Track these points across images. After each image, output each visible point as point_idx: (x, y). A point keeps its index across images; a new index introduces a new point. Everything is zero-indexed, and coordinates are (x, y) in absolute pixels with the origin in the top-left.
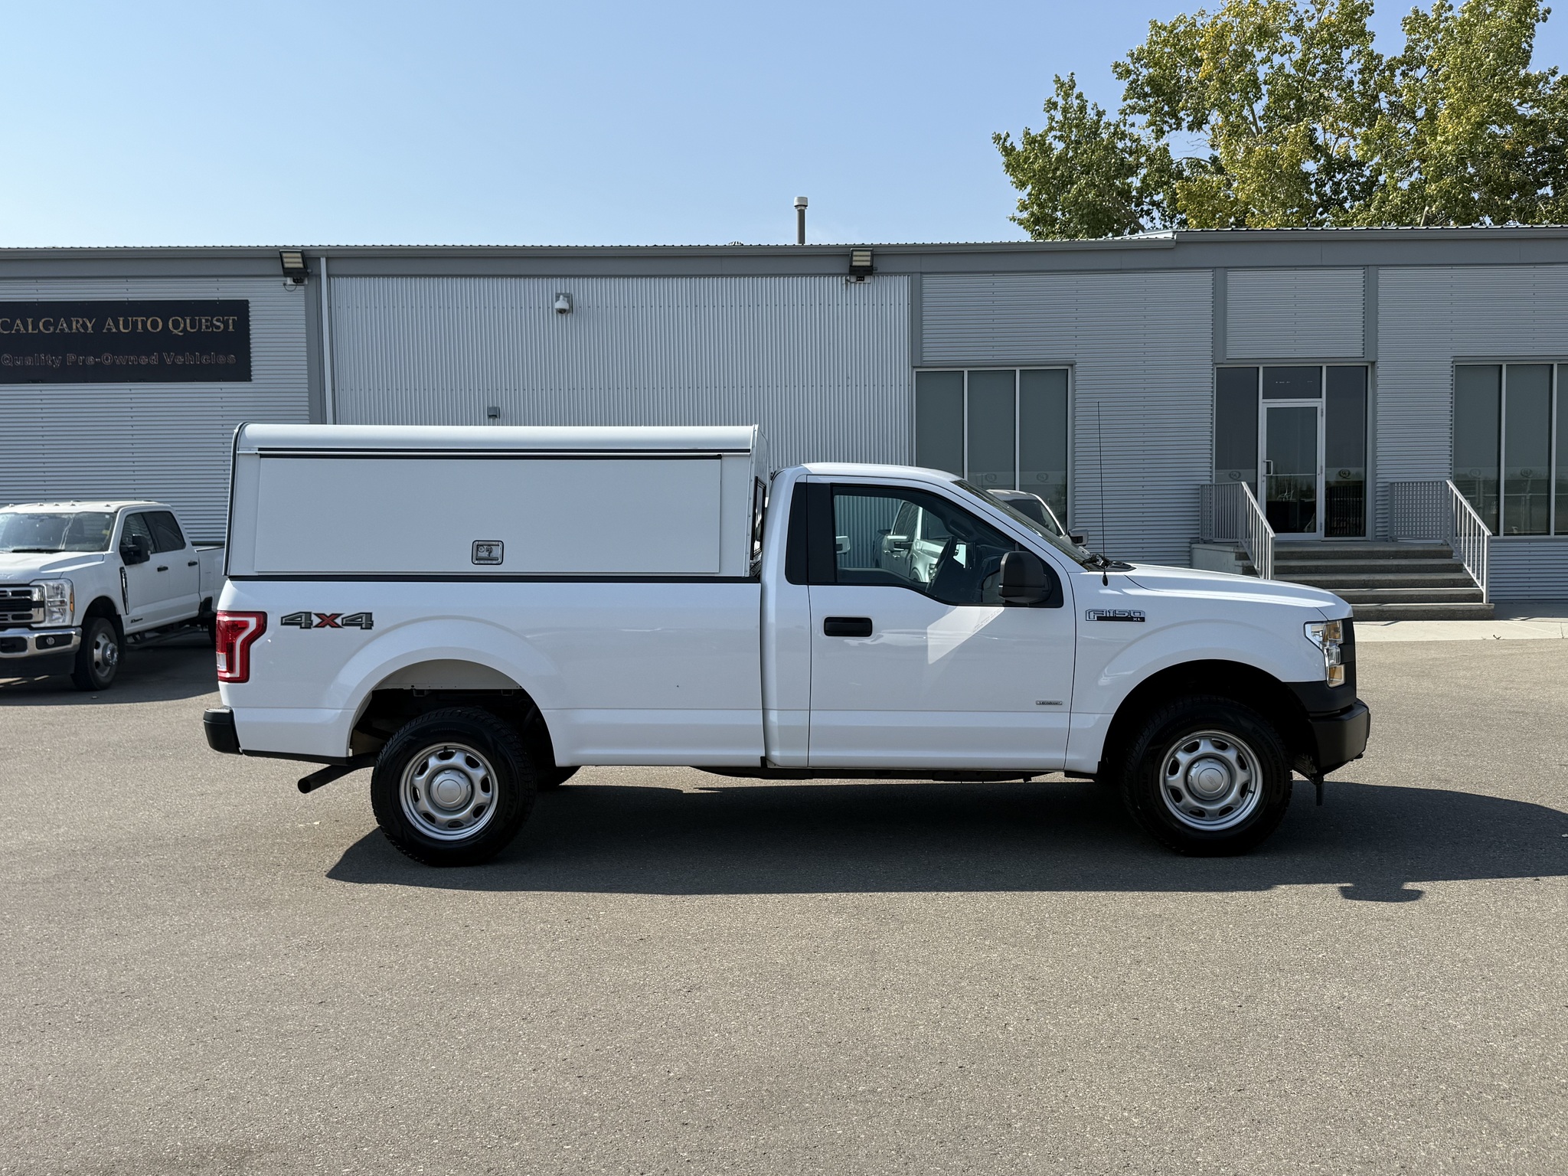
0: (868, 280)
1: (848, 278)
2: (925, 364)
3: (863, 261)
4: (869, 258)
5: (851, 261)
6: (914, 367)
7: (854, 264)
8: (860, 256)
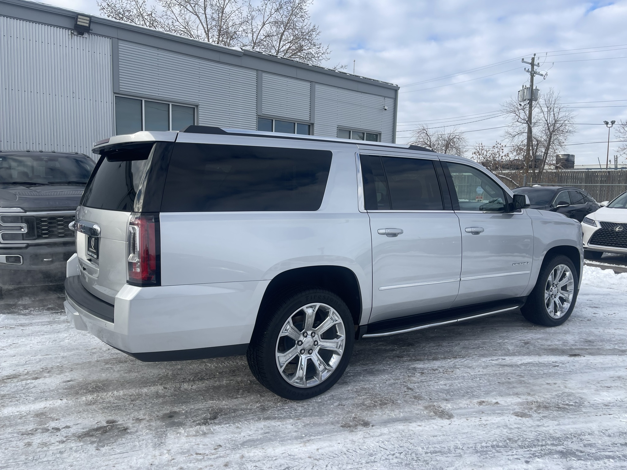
0: (86, 35)
1: (73, 31)
2: (121, 92)
3: (84, 23)
4: (88, 22)
5: (77, 21)
6: (115, 93)
7: (78, 23)
8: (82, 19)
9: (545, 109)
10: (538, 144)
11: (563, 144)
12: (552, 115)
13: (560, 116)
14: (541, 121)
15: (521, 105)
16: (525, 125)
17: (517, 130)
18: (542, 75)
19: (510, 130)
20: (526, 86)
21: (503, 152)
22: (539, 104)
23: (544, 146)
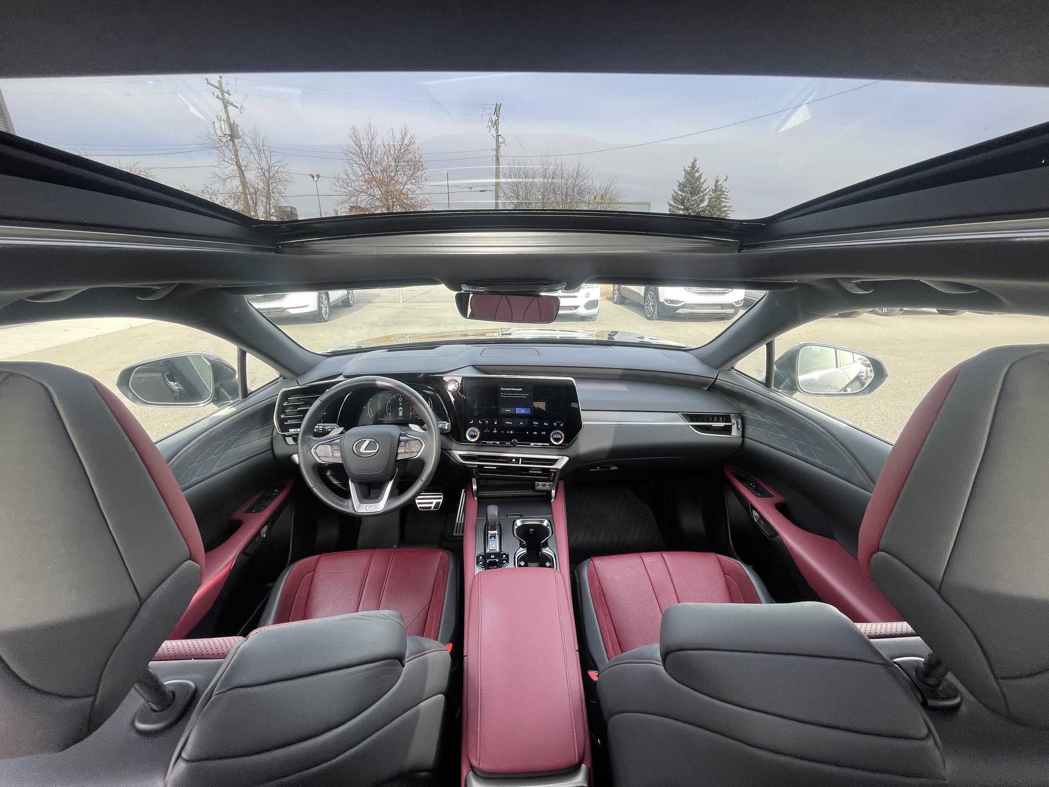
9: (255, 151)
10: (255, 192)
11: (284, 195)
12: (264, 159)
13: (272, 162)
14: (253, 165)
15: (221, 141)
16: (235, 167)
17: (227, 171)
18: (237, 107)
19: (217, 170)
20: (221, 117)
21: (217, 199)
22: (246, 144)
23: (264, 196)
